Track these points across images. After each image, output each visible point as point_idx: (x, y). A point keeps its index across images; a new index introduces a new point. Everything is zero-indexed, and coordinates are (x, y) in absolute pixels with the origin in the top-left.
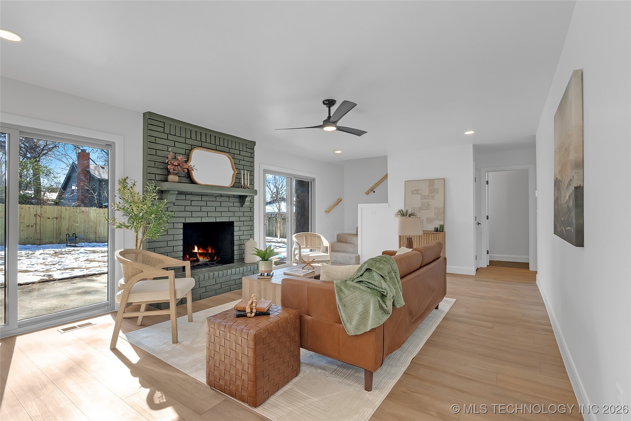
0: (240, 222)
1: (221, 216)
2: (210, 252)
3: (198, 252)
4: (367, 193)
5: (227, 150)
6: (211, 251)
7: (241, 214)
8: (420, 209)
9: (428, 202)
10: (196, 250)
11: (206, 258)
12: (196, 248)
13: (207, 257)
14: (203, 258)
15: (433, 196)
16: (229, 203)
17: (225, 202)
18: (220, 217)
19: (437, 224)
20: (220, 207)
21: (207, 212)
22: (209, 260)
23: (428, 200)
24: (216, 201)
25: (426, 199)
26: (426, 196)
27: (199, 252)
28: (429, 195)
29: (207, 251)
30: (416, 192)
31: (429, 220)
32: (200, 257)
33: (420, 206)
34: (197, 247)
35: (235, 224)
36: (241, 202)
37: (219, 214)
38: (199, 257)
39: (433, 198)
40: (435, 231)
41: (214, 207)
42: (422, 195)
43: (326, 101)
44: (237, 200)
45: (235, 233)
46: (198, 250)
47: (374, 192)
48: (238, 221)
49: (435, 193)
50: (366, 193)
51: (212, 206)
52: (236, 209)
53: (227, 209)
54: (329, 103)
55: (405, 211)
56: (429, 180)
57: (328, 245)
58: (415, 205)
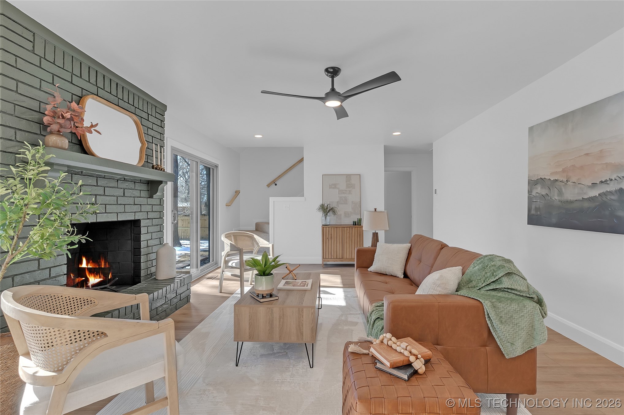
0: (148, 220)
1: (125, 212)
2: (103, 267)
3: (86, 267)
4: (269, 186)
5: (132, 109)
6: (104, 265)
7: (149, 208)
8: (338, 204)
10: (84, 265)
11: (98, 277)
12: (84, 260)
13: (100, 274)
14: (95, 276)
15: (350, 191)
16: (135, 192)
17: (130, 190)
18: (123, 212)
19: (355, 218)
20: (122, 197)
21: (106, 205)
22: (102, 279)
23: (345, 195)
24: (117, 188)
25: (344, 193)
26: (343, 190)
27: (89, 267)
28: (347, 189)
29: (99, 265)
30: (334, 186)
31: (347, 215)
32: (90, 276)
33: (338, 201)
34: (86, 259)
35: (143, 223)
36: (149, 191)
37: (121, 209)
38: (88, 276)
40: (354, 225)
41: (114, 196)
42: (339, 189)
43: (331, 69)
44: (144, 187)
45: (143, 237)
46: (87, 264)
47: (276, 185)
48: (145, 219)
49: (352, 188)
50: (267, 186)
51: (112, 196)
52: (143, 201)
53: (131, 201)
54: (333, 72)
55: (326, 205)
56: (346, 175)
57: (270, 246)
58: (333, 200)
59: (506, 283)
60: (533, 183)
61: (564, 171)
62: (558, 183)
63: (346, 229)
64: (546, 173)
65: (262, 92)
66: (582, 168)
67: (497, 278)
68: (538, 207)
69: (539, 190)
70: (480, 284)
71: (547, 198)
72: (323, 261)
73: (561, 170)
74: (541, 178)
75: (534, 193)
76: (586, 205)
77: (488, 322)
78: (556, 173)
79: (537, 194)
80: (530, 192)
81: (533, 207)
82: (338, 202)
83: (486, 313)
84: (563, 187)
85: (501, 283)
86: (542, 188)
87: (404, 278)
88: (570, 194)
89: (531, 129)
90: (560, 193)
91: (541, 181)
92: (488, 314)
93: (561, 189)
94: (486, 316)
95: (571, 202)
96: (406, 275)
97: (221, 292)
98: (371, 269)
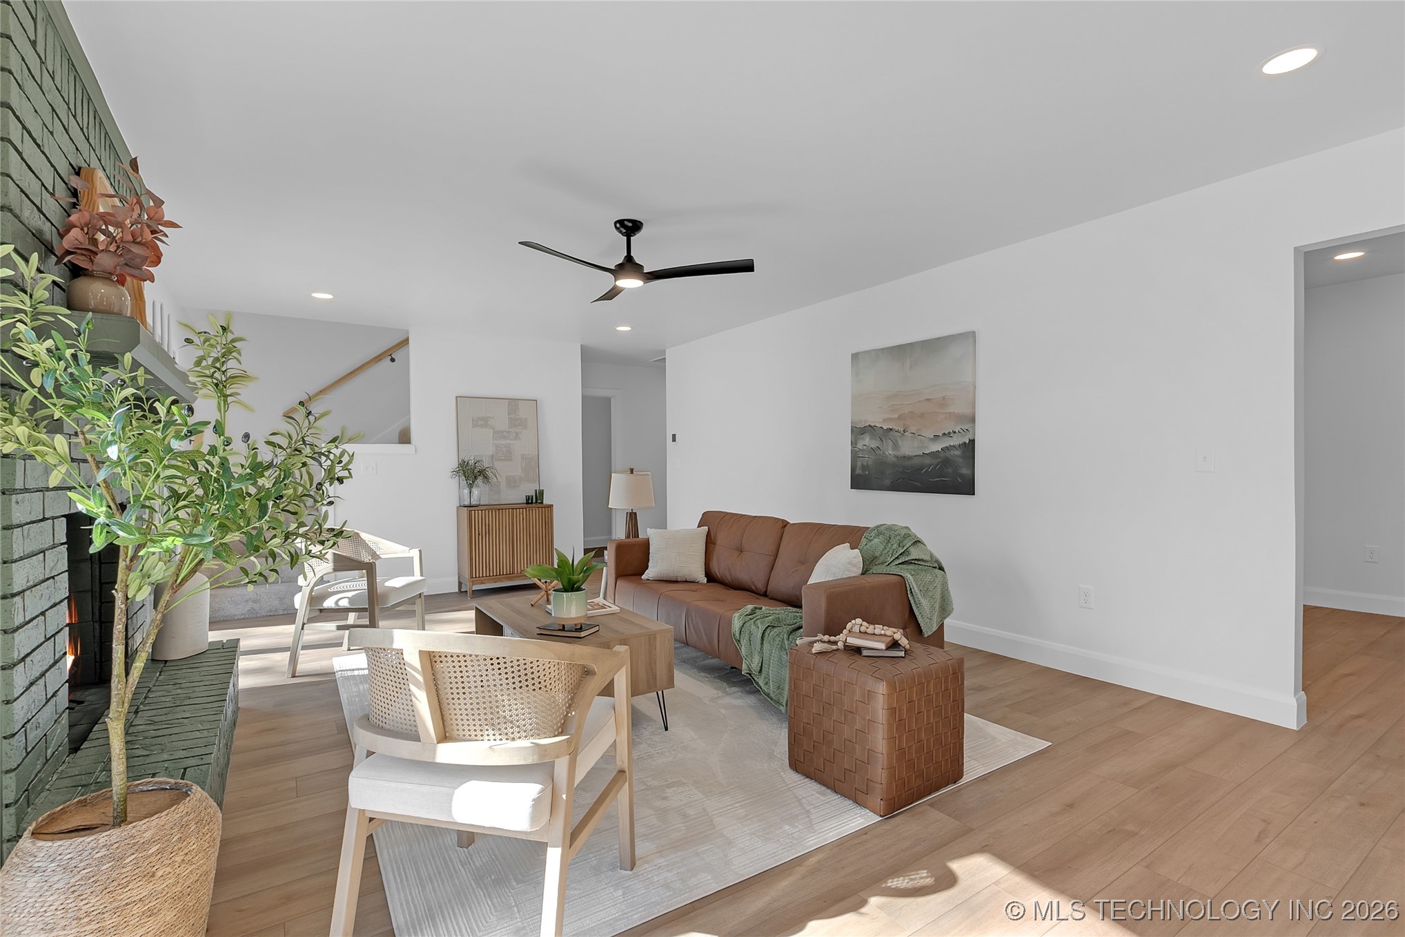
8: (492, 460)
9: (509, 444)
15: (517, 434)
19: (529, 490)
23: (508, 442)
25: (504, 437)
26: (504, 431)
28: (510, 430)
30: (482, 422)
31: (512, 483)
33: (491, 454)
39: (517, 437)
40: (527, 503)
42: (494, 428)
49: (520, 427)
54: (630, 228)
55: (471, 462)
56: (508, 399)
57: (415, 553)
58: (482, 450)
59: (915, 553)
60: (858, 432)
61: (900, 418)
62: (891, 432)
63: (520, 511)
64: (876, 420)
65: (519, 243)
66: (922, 415)
67: (905, 548)
68: (865, 464)
69: (867, 441)
70: (889, 559)
71: (878, 452)
72: (471, 583)
73: (896, 416)
74: (870, 426)
75: (860, 446)
76: (927, 461)
77: (911, 598)
78: (890, 420)
79: (865, 447)
80: (854, 444)
81: (859, 464)
82: (492, 457)
83: (908, 589)
84: (898, 439)
85: (909, 554)
86: (871, 439)
87: (707, 582)
88: (909, 448)
89: (855, 357)
90: (896, 446)
91: (869, 430)
92: (911, 589)
93: (897, 441)
94: (909, 593)
95: (910, 458)
96: (711, 578)
97: (294, 676)
98: (649, 574)
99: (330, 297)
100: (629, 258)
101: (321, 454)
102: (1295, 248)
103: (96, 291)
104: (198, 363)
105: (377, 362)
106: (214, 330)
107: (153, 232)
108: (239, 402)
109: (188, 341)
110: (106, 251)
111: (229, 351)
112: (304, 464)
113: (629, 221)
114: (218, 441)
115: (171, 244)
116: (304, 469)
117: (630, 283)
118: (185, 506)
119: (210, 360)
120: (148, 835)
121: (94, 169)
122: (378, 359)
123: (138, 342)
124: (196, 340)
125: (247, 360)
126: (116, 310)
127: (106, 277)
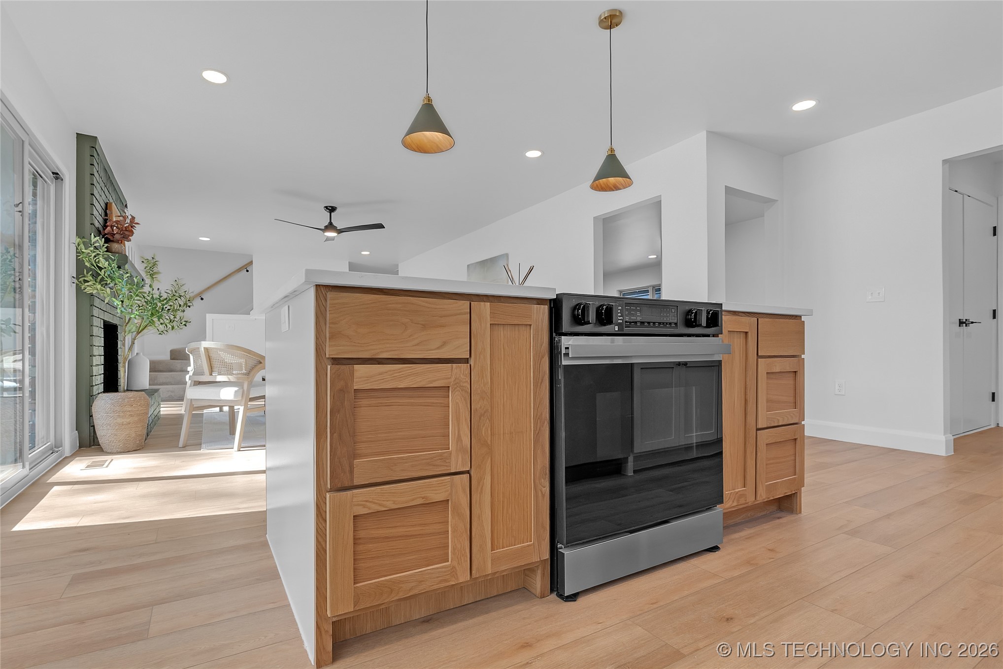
47: (202, 299)
54: (332, 209)
89: (468, 266)
99: (208, 239)
100: (331, 223)
101: (181, 296)
102: (594, 217)
103: (115, 246)
104: (145, 268)
105: (238, 272)
106: (150, 259)
107: (132, 227)
108: (157, 280)
109: (143, 262)
110: (117, 233)
111: (155, 264)
112: (176, 299)
113: (330, 207)
114: (150, 289)
115: (137, 231)
116: (176, 301)
117: (331, 234)
118: (141, 309)
119: (149, 268)
120: (131, 396)
121: (112, 203)
122: (239, 270)
123: (127, 262)
124: (145, 261)
125: (160, 268)
126: (120, 252)
127: (117, 241)
